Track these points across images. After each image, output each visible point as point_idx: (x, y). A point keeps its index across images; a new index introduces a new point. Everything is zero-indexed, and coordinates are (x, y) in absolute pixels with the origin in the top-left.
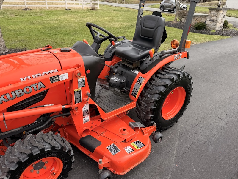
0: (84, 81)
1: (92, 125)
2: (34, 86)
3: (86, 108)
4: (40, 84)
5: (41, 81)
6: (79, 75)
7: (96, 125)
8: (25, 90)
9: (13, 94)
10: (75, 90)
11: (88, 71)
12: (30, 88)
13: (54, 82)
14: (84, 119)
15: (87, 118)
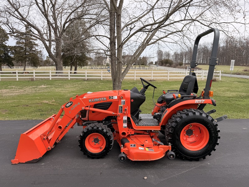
0: (124, 102)
1: (128, 132)
2: (103, 99)
3: (125, 118)
4: (105, 98)
5: (105, 97)
6: (121, 98)
7: (131, 133)
8: (99, 99)
9: (94, 100)
10: (119, 105)
11: (132, 100)
12: (101, 99)
13: (111, 99)
14: (124, 125)
15: (125, 125)
